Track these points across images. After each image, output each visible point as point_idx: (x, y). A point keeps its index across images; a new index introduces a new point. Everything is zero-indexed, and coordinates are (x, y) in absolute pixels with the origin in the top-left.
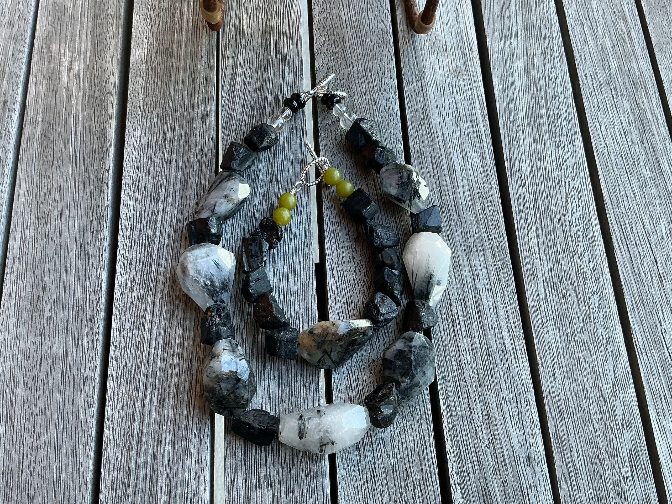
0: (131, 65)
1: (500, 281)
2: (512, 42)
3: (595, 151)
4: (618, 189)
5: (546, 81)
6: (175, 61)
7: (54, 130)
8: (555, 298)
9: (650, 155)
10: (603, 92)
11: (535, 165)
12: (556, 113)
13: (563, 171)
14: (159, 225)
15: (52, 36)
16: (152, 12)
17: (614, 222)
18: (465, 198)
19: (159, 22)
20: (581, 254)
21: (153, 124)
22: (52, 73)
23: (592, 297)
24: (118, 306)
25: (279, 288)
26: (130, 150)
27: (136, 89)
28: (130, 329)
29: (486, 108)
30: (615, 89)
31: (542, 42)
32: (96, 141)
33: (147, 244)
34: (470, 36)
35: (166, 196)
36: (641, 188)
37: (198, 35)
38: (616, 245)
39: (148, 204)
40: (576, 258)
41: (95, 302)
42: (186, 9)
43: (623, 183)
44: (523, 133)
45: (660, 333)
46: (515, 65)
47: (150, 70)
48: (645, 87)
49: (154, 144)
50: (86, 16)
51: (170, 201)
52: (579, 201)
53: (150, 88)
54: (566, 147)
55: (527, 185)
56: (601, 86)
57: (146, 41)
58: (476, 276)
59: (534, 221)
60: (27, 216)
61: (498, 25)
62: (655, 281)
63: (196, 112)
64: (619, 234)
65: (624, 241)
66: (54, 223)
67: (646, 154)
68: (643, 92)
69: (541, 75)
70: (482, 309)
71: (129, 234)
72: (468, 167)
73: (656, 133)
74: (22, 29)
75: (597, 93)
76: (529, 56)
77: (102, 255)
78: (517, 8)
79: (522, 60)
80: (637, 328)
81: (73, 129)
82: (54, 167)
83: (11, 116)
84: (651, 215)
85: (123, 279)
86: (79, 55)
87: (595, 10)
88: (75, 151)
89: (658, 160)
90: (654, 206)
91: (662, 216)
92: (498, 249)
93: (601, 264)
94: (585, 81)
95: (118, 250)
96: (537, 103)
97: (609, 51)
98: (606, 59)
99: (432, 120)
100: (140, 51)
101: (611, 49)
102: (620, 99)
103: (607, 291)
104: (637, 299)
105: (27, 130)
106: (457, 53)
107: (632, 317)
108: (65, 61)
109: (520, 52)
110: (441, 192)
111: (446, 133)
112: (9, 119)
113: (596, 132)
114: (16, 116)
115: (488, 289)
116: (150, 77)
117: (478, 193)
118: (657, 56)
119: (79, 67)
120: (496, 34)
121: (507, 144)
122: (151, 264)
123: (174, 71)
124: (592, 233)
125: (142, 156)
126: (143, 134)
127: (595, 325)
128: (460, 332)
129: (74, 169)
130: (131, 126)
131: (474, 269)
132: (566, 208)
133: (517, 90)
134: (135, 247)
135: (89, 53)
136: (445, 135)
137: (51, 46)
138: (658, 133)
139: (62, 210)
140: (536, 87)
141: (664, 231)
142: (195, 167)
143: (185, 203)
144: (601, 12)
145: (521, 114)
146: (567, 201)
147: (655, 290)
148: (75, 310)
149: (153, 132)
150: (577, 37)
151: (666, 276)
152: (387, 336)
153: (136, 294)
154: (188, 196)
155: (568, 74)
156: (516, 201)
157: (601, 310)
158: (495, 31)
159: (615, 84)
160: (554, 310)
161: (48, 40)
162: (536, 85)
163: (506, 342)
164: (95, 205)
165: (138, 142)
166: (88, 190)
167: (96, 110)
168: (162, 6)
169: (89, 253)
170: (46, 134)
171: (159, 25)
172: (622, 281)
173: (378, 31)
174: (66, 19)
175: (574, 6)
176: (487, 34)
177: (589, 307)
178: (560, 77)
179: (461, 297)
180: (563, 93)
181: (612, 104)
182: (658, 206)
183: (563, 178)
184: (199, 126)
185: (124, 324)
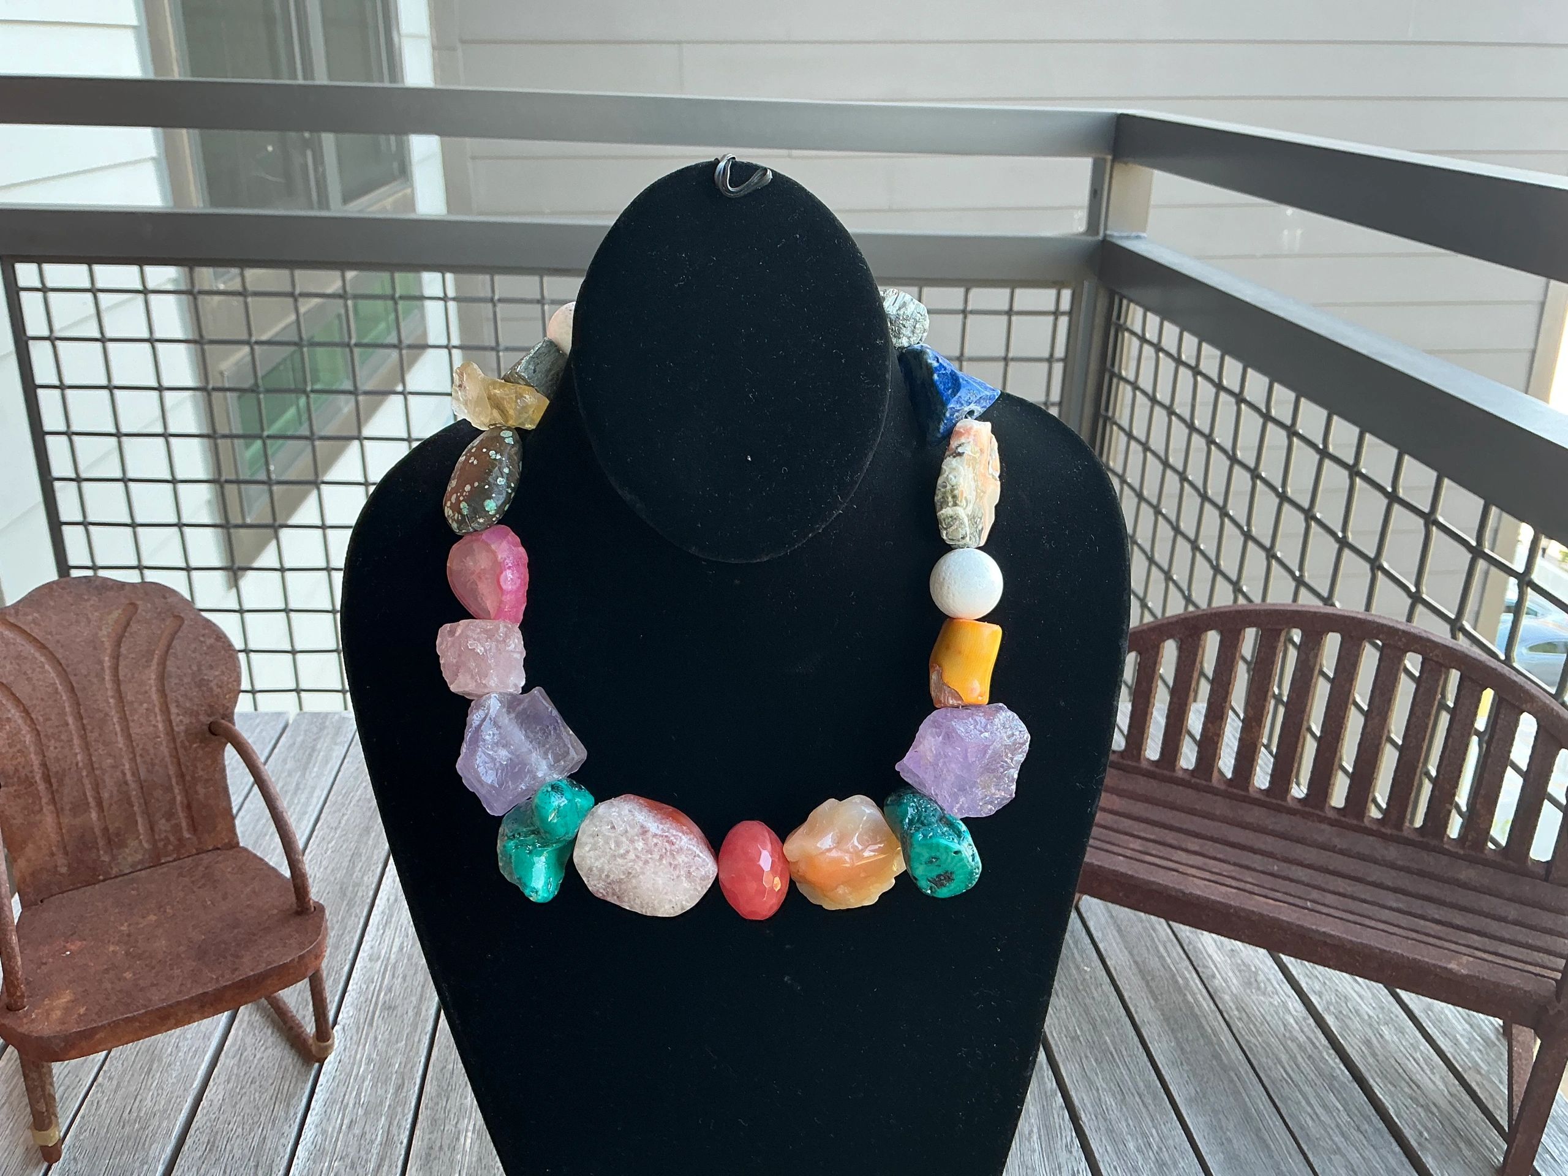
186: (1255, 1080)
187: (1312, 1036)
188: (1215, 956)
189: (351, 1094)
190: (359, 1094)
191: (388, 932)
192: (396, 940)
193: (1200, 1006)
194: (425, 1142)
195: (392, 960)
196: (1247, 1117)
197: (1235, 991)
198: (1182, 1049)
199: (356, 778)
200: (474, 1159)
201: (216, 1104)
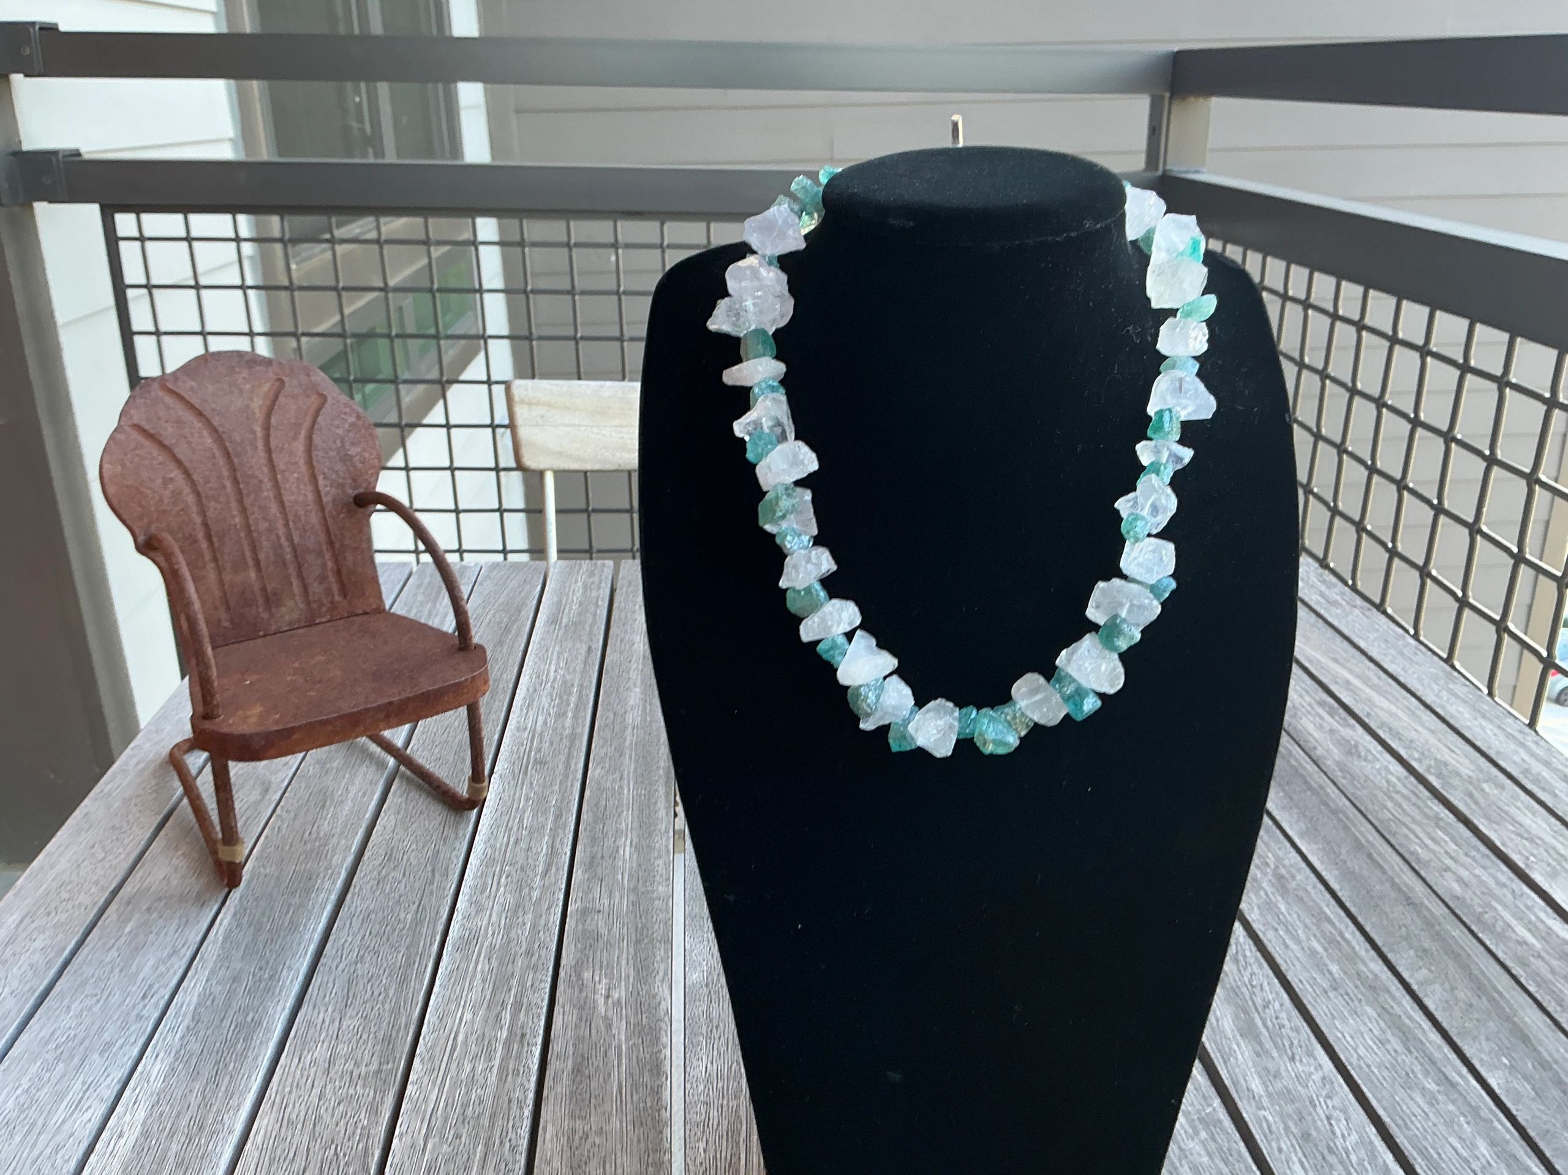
3: (1347, 1063)
7: (590, 1063)
9: (1427, 1066)
10: (1331, 997)
11: (1268, 1082)
12: (1275, 1022)
13: (1310, 1088)
15: (582, 964)
22: (585, 1002)
30: (1348, 994)
32: (646, 1074)
43: (1403, 1100)
50: (625, 942)
52: (1347, 1123)
54: (1304, 1060)
56: (1326, 992)
60: (556, 1164)
68: (1386, 996)
75: (1324, 1000)
81: (616, 1063)
86: (619, 981)
96: (1246, 1012)
97: (1321, 954)
98: (1321, 963)
101: (1324, 953)
102: (1359, 1005)
108: (602, 989)
112: (528, 1054)
113: (1339, 1042)
114: (537, 1051)
117: (1198, 1118)
118: (1388, 956)
119: (620, 994)
121: (1220, 1060)
124: (1383, 1163)
125: (711, 1088)
126: (709, 1065)
129: (619, 1105)
130: (693, 1056)
132: (1332, 1132)
135: (631, 980)
137: (582, 975)
138: (1428, 1041)
139: (605, 1157)
149: (722, 1060)
156: (1259, 1129)
159: (1345, 989)
161: (578, 967)
164: (651, 1148)
165: (704, 1074)
166: (640, 1130)
167: (644, 1039)
174: (601, 945)
180: (1276, 1001)
181: (1349, 1011)
182: (1465, 1125)
183: (1314, 1096)
186: (1363, 820)
187: (1414, 789)
188: (1316, 735)
189: (514, 820)
190: (521, 821)
191: (531, 713)
192: (540, 718)
193: (1304, 768)
194: (588, 853)
195: (539, 729)
196: (1358, 846)
197: (1337, 758)
198: (1291, 799)
199: (484, 608)
200: (634, 865)
201: (389, 829)
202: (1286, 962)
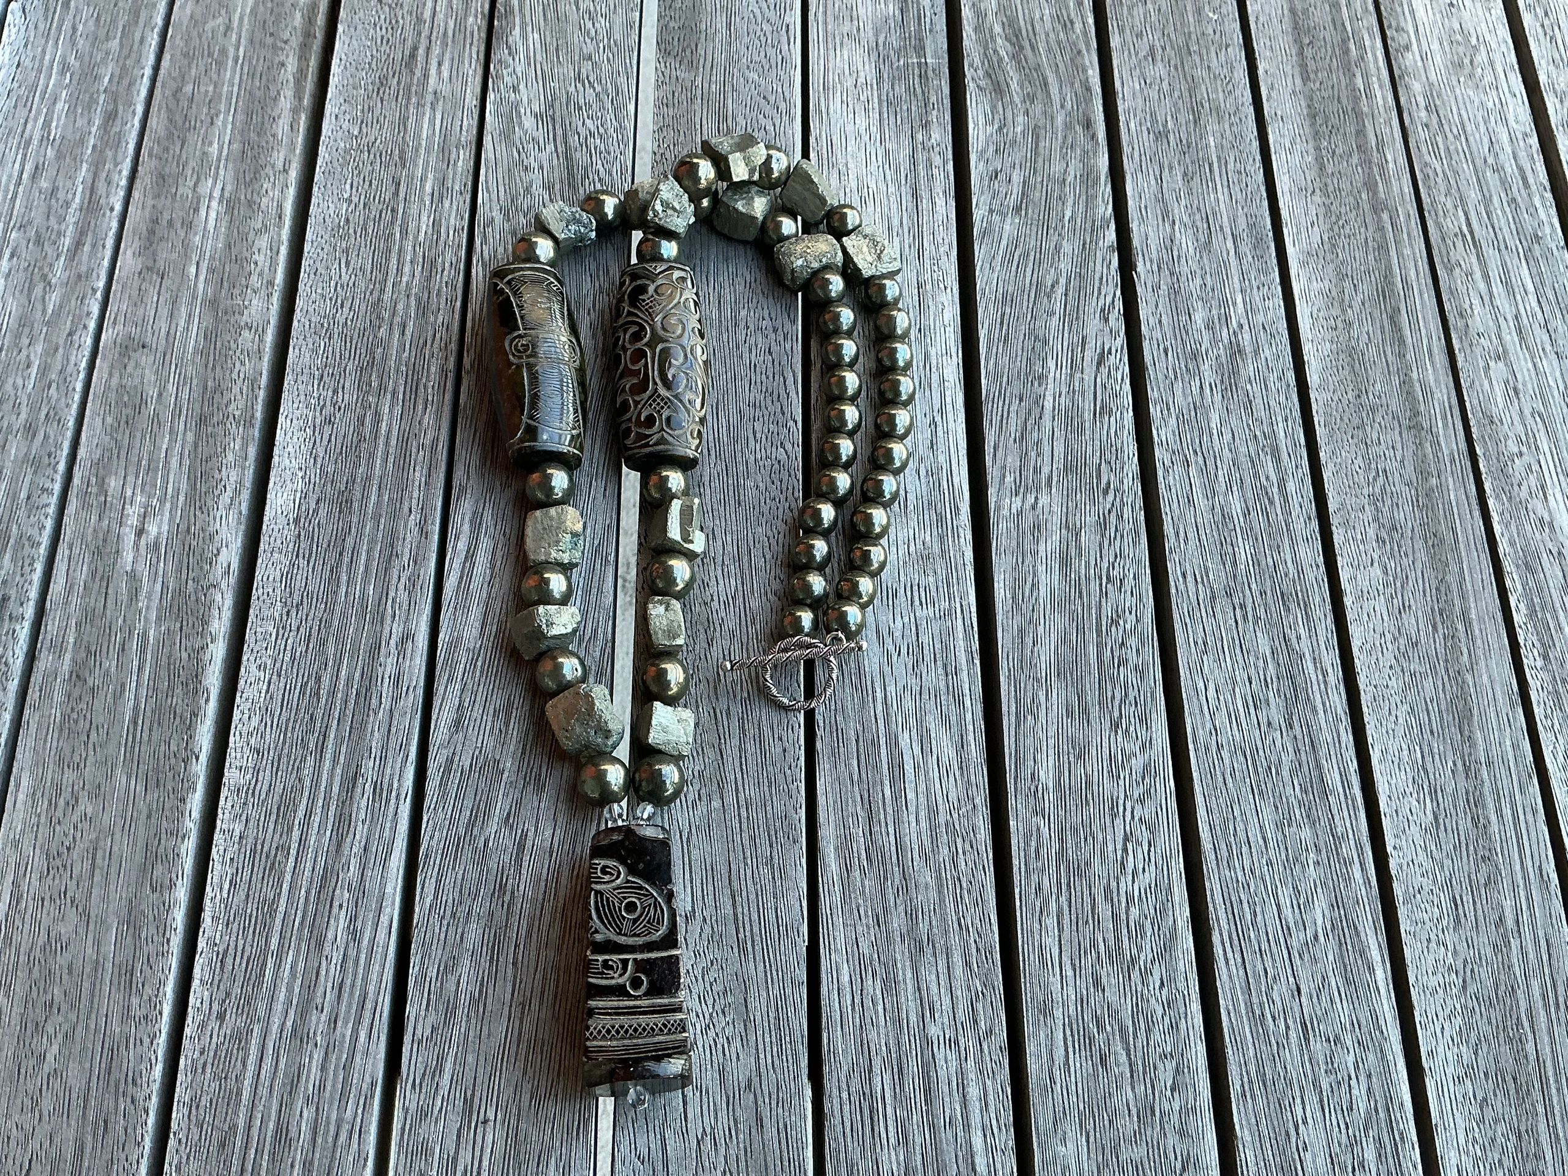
0: (264, 527)
1: (975, 1021)
2: (1039, 496)
3: (1190, 740)
4: (1231, 827)
5: (1101, 585)
6: (355, 520)
7: (98, 663)
8: (1084, 1064)
9: (1303, 754)
10: (1218, 609)
11: (1066, 765)
12: (1116, 654)
13: (1121, 782)
14: (288, 877)
15: (110, 458)
16: (318, 414)
17: (1219, 899)
18: (919, 833)
19: (331, 435)
20: (1146, 968)
21: (298, 654)
22: (105, 541)
23: (1160, 1066)
24: (190, 1054)
25: (521, 1022)
26: (246, 711)
27: (271, 579)
28: (211, 1104)
29: (976, 636)
30: (1243, 606)
31: (1101, 498)
32: (178, 690)
33: (260, 917)
34: (956, 480)
35: (308, 814)
36: (1279, 826)
37: (407, 465)
38: (1218, 950)
39: (270, 831)
40: (1135, 975)
41: (146, 1041)
42: (387, 410)
43: (1243, 814)
44: (1047, 695)
45: (1294, 1149)
46: (1042, 547)
47: (302, 537)
48: (1305, 603)
49: (296, 700)
50: (183, 418)
51: (316, 825)
52: (1149, 851)
53: (299, 577)
54: (1132, 729)
55: (1047, 810)
56: (1213, 598)
57: (300, 474)
58: (928, 1009)
59: (1054, 890)
61: (1013, 461)
62: (1293, 1034)
63: (386, 632)
64: (1226, 927)
65: (1236, 942)
66: (81, 867)
67: (1297, 751)
68: (1299, 615)
69: (1092, 571)
70: (933, 1086)
71: (226, 896)
72: (930, 766)
73: (1320, 707)
74: (51, 441)
75: (1204, 615)
76: (1073, 531)
77: (168, 941)
78: (1056, 423)
79: (1056, 538)
80: (1248, 1138)
81: (136, 663)
82: (91, 745)
83: (14, 631)
84: (1295, 888)
85: (206, 993)
86: (162, 501)
87: (1215, 432)
88: (136, 708)
89: (1319, 766)
90: (1303, 866)
91: (1319, 890)
92: (978, 950)
93: (1186, 993)
94: (1182, 587)
95: (201, 930)
96: (1081, 630)
97: (1236, 522)
98: (1228, 540)
99: (866, 662)
100: (285, 495)
101: (1242, 519)
102: (1251, 629)
103: (1193, 1053)
104: (1253, 1073)
105: (45, 661)
106: (927, 517)
107: (1239, 1113)
108: (134, 514)
109: (1055, 518)
110: (870, 819)
111: (891, 689)
112: (10, 636)
113: (1195, 700)
115: (950, 1040)
116: (301, 551)
117: (947, 825)
118: (1335, 536)
119: (160, 528)
120: (1009, 479)
121: (1013, 720)
122: (265, 964)
123: (350, 541)
124: (1171, 922)
125: (269, 723)
126: (275, 677)
127: (1162, 1128)
128: (884, 1135)
129: (129, 749)
130: (252, 659)
131: (924, 993)
132: (1122, 863)
133: (1041, 601)
134: (236, 924)
135: (182, 499)
136: (888, 694)
137: (107, 481)
138: (1324, 704)
139: (98, 839)
140: (1081, 597)
141: (1320, 922)
142: (374, 750)
143: (346, 829)
144: (1227, 437)
145: (1045, 655)
146: (1125, 850)
147: (1292, 1056)
148: (104, 1060)
149: (295, 671)
150: (1173, 490)
151: (1316, 1025)
152: (734, 1137)
153: (228, 1028)
154: (354, 815)
155: (1148, 571)
156: (1022, 845)
157: (1176, 1095)
158: (1008, 474)
159: (1244, 596)
160: (1080, 1091)
161: (101, 469)
162: (1080, 593)
163: (978, 1160)
164: (163, 831)
165: (263, 695)
166: (154, 795)
167: (185, 623)
168: (340, 400)
169: (143, 936)
170: (81, 674)
171: (330, 441)
172: (1226, 1030)
173: (773, 465)
174: (143, 422)
175: (1173, 422)
176: (989, 477)
177: (1153, 1087)
178: (1132, 576)
179: (894, 1056)
180: (1134, 612)
181: (1233, 639)
182: (1312, 867)
183: (1122, 796)
184: (391, 661)
185: (199, 1092)
202: (1177, 534)
